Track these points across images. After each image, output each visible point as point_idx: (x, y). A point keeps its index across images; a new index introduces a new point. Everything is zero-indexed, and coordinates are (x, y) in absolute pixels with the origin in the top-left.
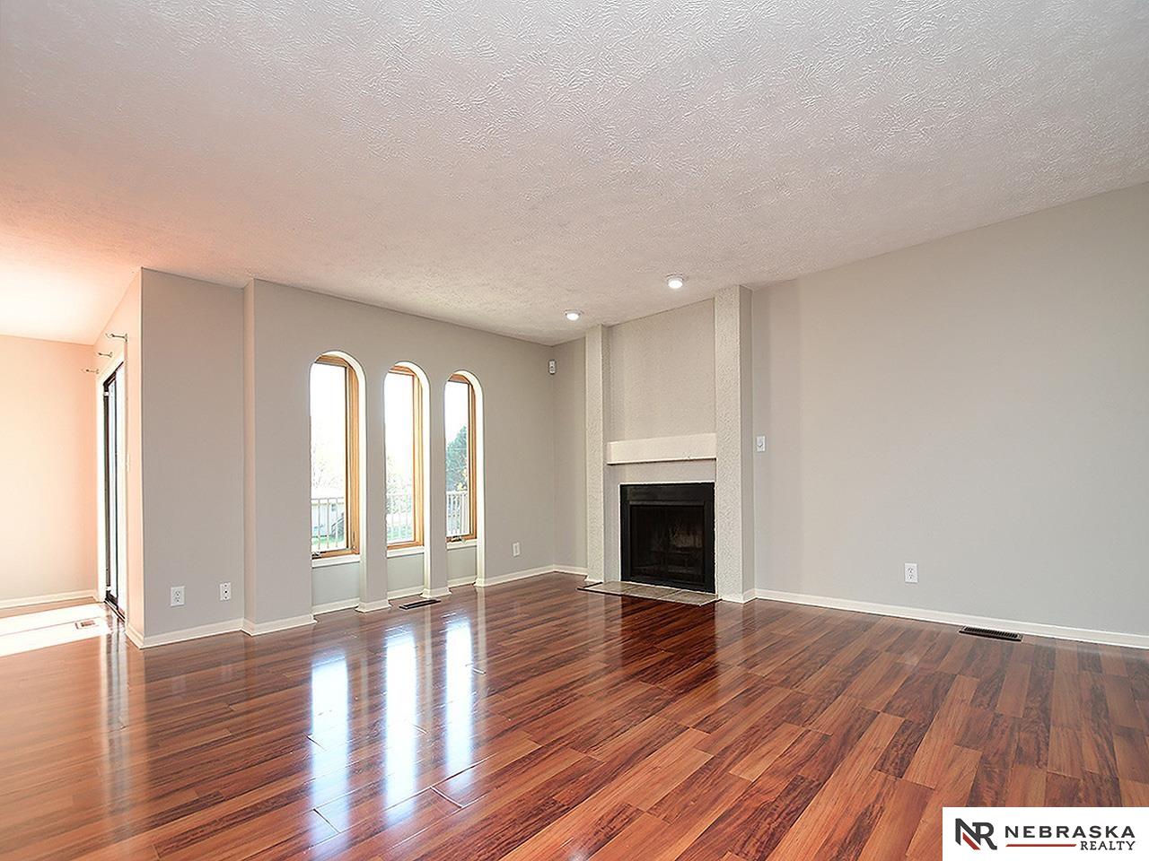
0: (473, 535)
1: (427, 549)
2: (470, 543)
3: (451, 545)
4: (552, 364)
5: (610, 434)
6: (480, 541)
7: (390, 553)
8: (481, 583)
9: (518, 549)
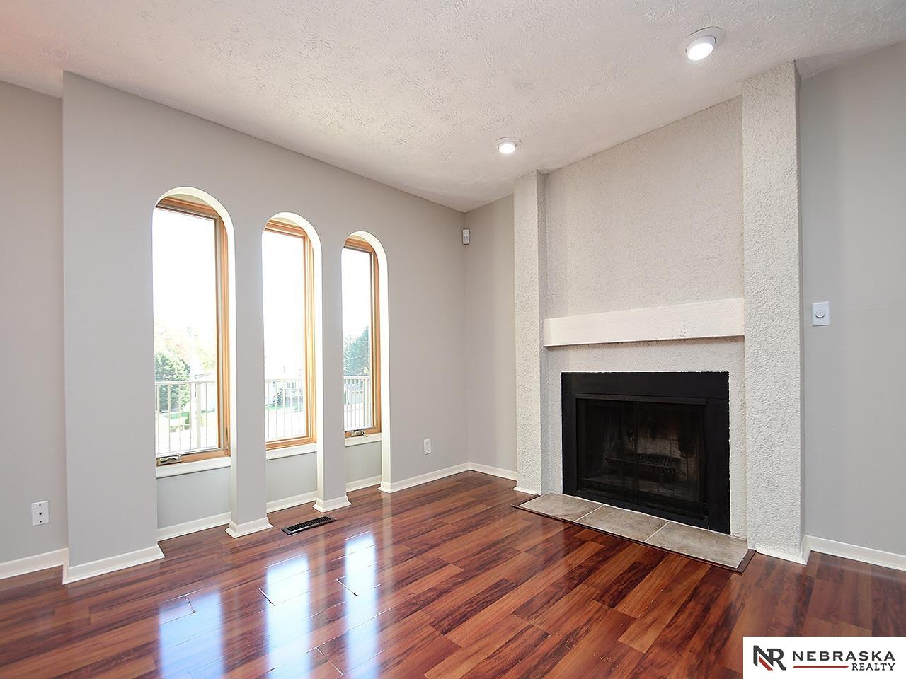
0: (377, 428)
1: (319, 447)
2: (373, 437)
3: (350, 441)
4: (466, 233)
5: (547, 307)
6: (385, 436)
7: (271, 454)
8: (387, 488)
9: (430, 445)
